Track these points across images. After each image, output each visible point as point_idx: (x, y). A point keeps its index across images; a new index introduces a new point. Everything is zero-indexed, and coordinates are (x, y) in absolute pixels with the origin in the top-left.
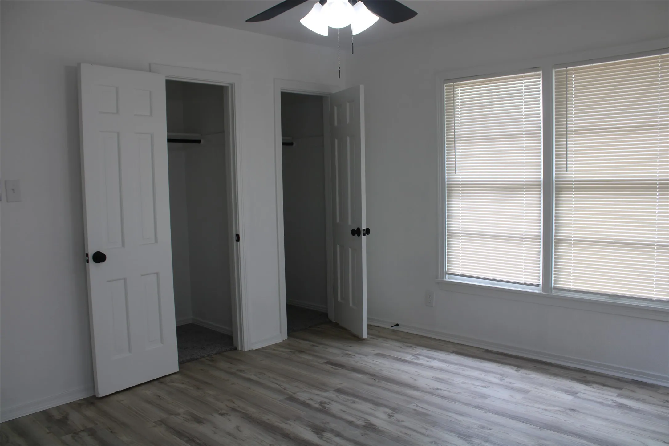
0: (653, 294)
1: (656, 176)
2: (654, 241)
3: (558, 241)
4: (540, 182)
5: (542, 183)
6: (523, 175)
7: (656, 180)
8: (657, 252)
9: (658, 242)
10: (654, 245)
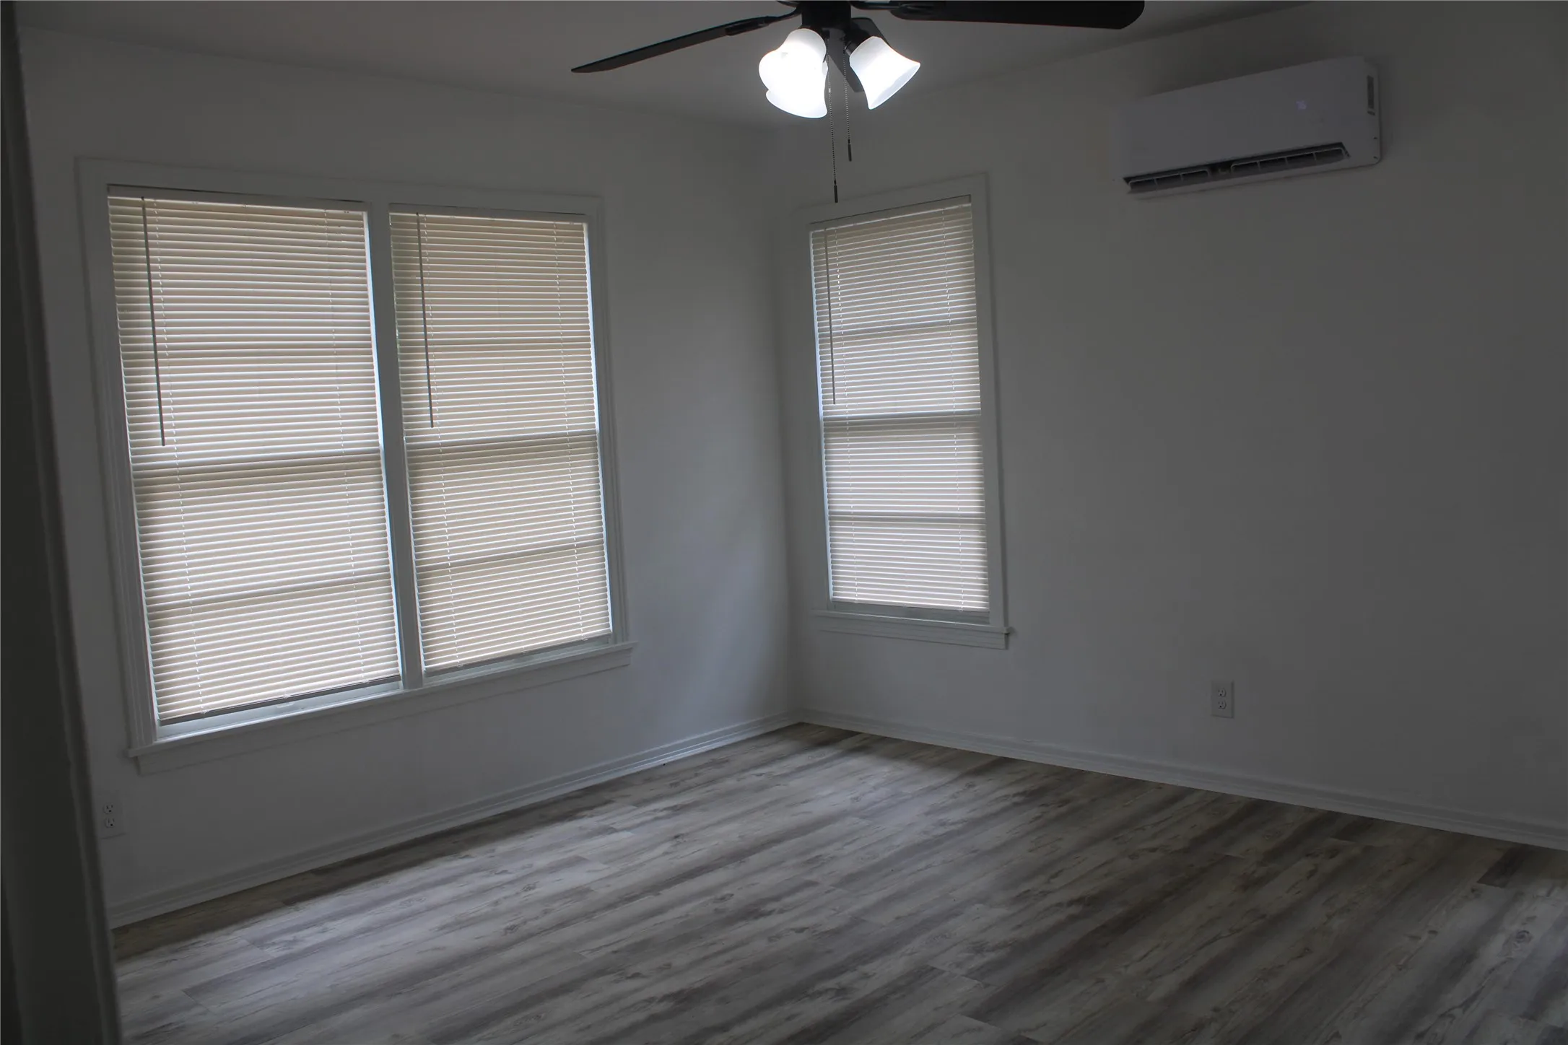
0: (580, 631)
1: (564, 428)
2: (572, 540)
3: (425, 574)
4: (378, 451)
5: (382, 455)
6: (339, 439)
7: (565, 435)
8: (580, 558)
9: (578, 540)
10: (572, 547)
